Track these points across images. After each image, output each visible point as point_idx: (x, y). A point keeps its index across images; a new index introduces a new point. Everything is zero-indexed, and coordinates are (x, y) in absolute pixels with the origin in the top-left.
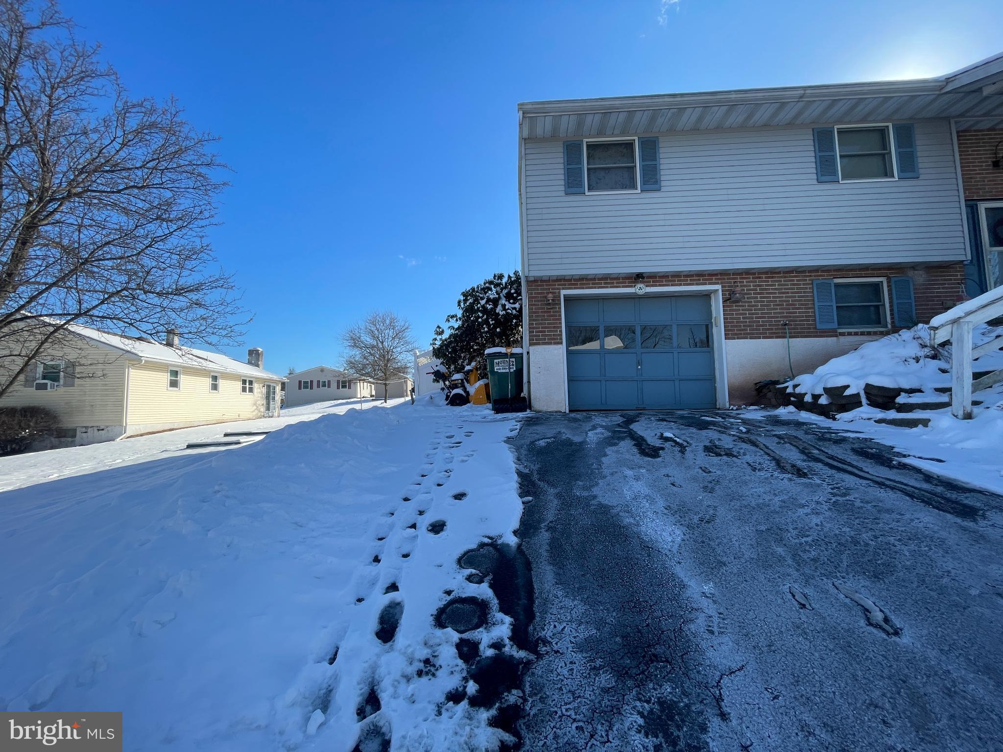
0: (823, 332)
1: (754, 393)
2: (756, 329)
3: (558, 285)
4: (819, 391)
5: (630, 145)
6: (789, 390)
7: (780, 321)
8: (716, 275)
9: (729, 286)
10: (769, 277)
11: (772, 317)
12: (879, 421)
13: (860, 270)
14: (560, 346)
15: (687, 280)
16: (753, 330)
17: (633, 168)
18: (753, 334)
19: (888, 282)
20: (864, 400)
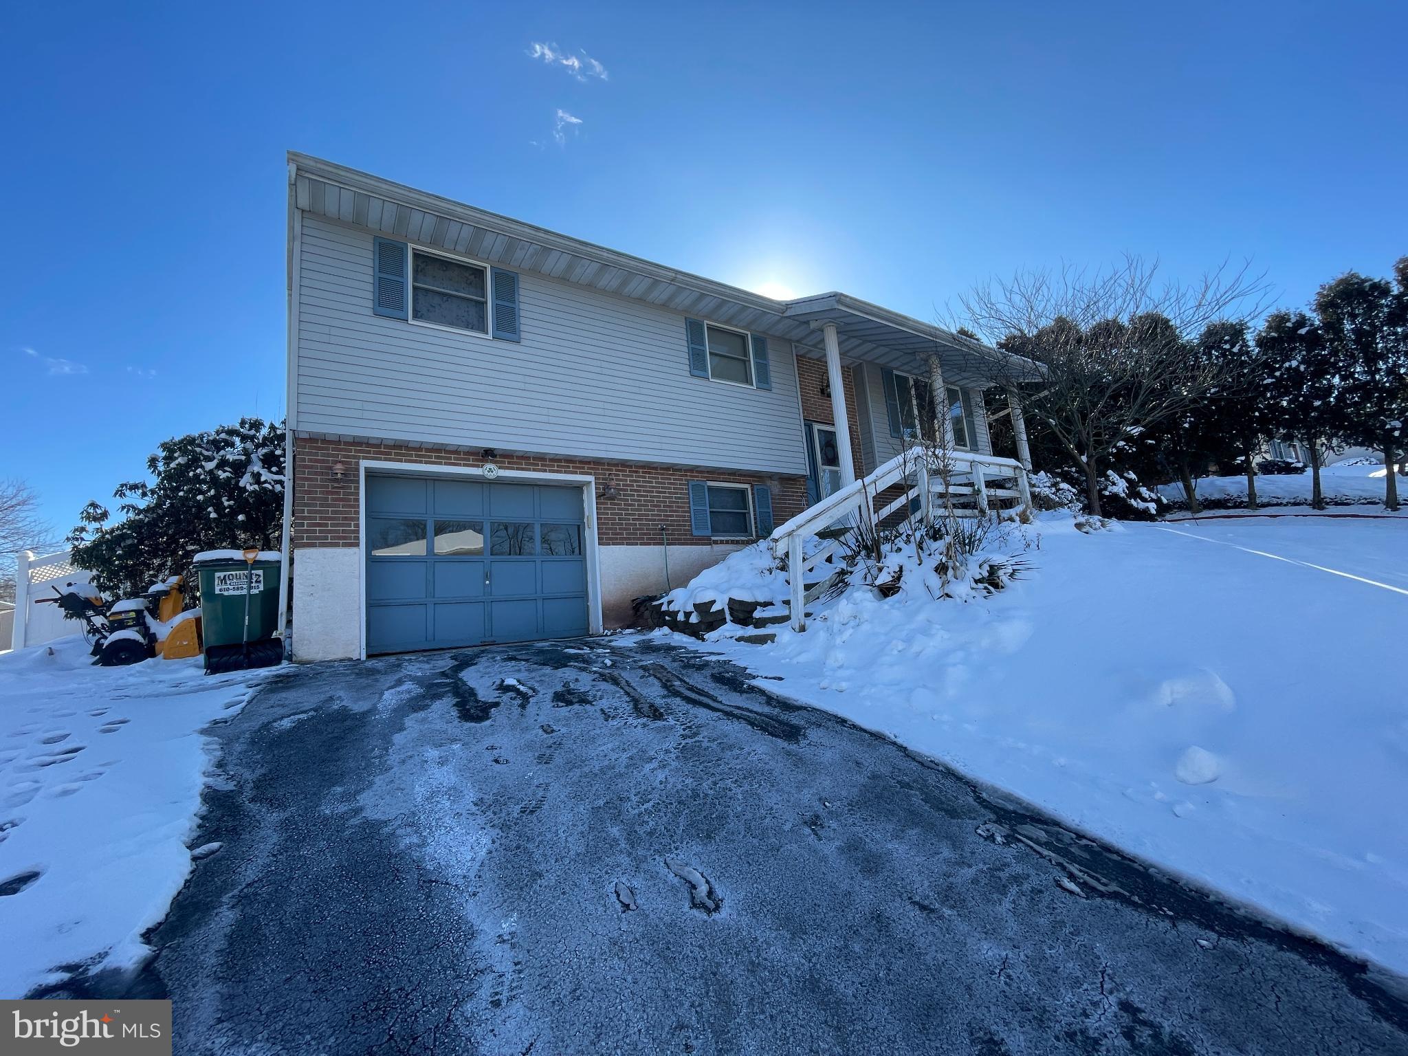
0: (699, 540)
1: (631, 612)
2: (633, 534)
3: (356, 451)
4: (690, 608)
5: (480, 273)
6: (664, 608)
7: (657, 525)
8: (589, 463)
9: (603, 479)
10: (646, 473)
11: (650, 520)
12: (739, 640)
13: (729, 474)
14: (355, 549)
15: (554, 466)
16: (629, 534)
17: (482, 304)
18: (629, 539)
19: (752, 490)
20: (728, 617)
